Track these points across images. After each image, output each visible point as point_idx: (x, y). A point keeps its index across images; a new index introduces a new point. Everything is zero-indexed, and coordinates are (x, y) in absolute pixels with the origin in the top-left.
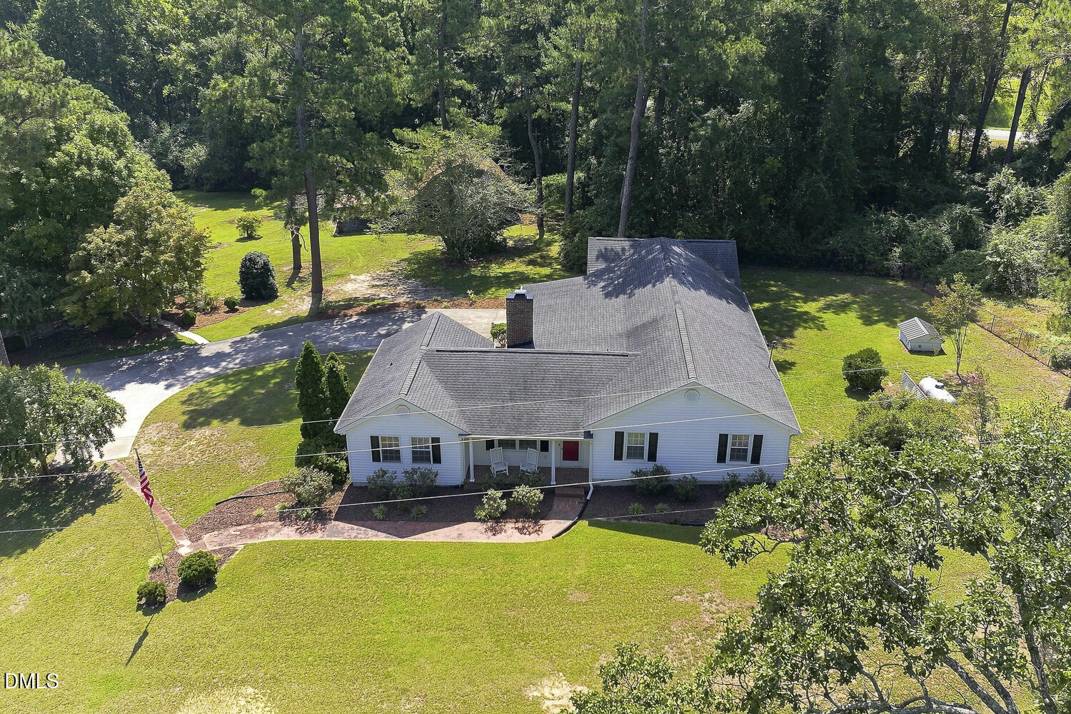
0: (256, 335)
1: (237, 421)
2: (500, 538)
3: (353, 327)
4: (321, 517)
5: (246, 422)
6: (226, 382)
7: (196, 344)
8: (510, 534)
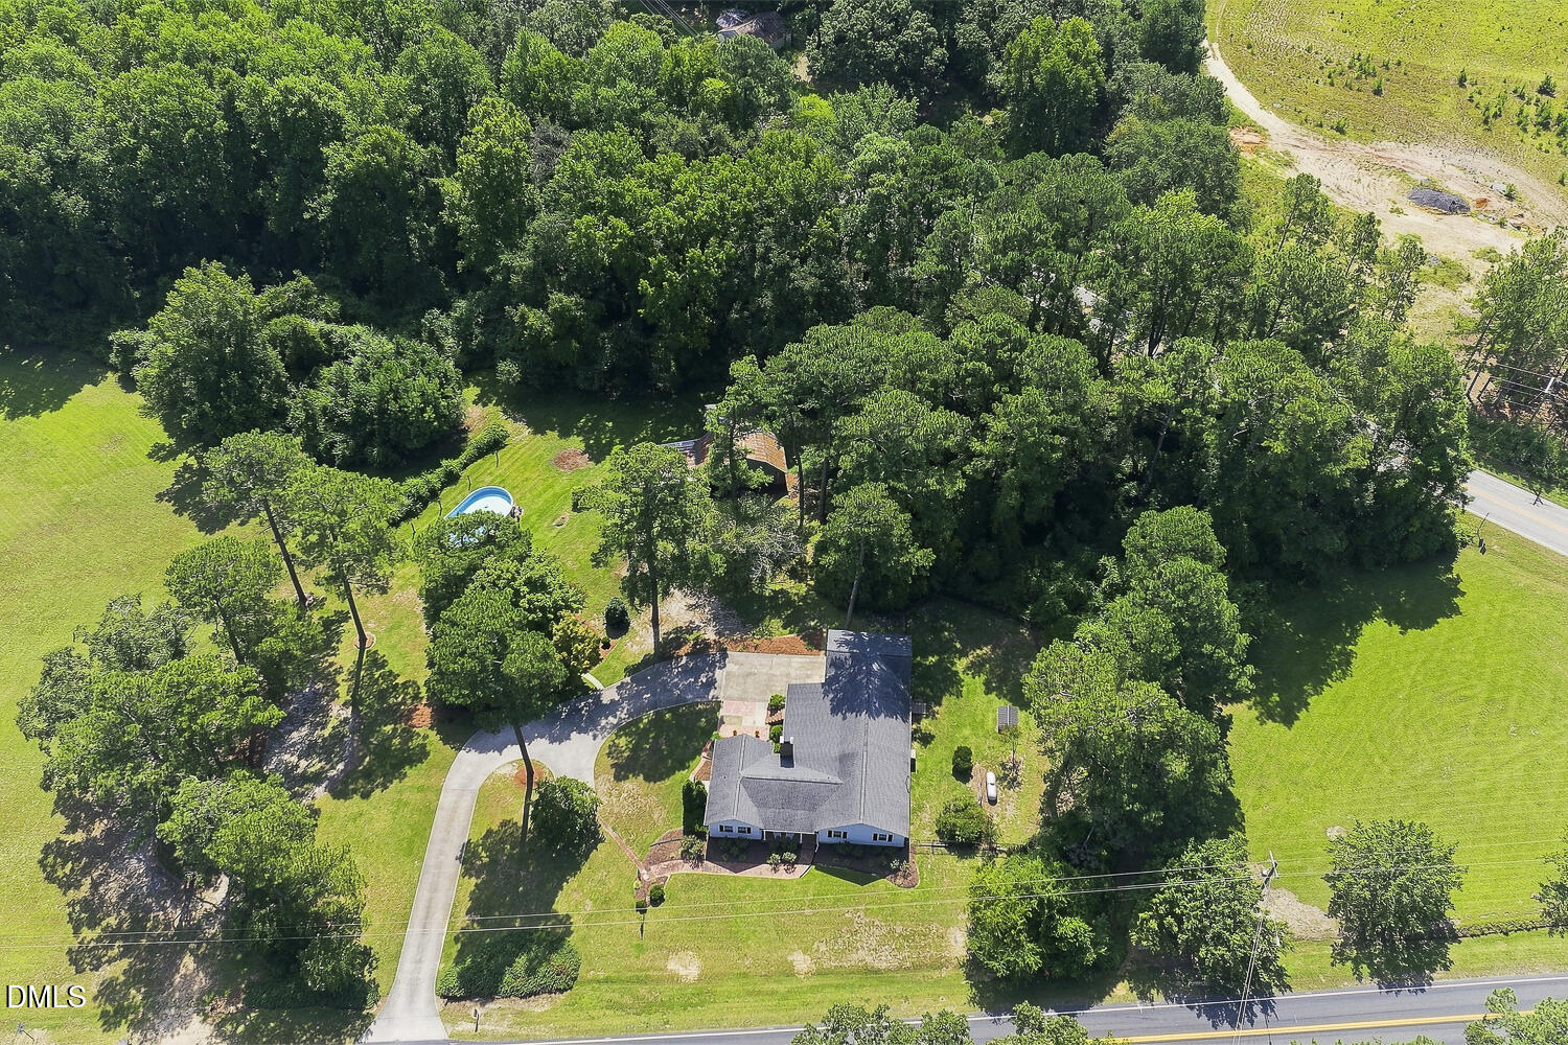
0: (628, 679)
1: (641, 776)
2: (776, 876)
3: (686, 672)
4: (700, 858)
5: (648, 779)
6: (626, 735)
7: (596, 690)
8: (782, 873)
